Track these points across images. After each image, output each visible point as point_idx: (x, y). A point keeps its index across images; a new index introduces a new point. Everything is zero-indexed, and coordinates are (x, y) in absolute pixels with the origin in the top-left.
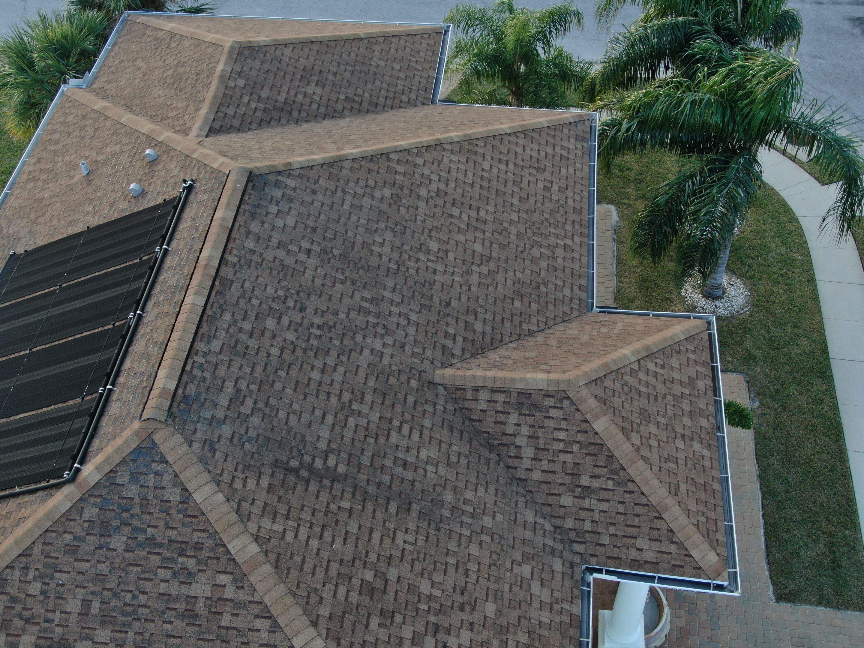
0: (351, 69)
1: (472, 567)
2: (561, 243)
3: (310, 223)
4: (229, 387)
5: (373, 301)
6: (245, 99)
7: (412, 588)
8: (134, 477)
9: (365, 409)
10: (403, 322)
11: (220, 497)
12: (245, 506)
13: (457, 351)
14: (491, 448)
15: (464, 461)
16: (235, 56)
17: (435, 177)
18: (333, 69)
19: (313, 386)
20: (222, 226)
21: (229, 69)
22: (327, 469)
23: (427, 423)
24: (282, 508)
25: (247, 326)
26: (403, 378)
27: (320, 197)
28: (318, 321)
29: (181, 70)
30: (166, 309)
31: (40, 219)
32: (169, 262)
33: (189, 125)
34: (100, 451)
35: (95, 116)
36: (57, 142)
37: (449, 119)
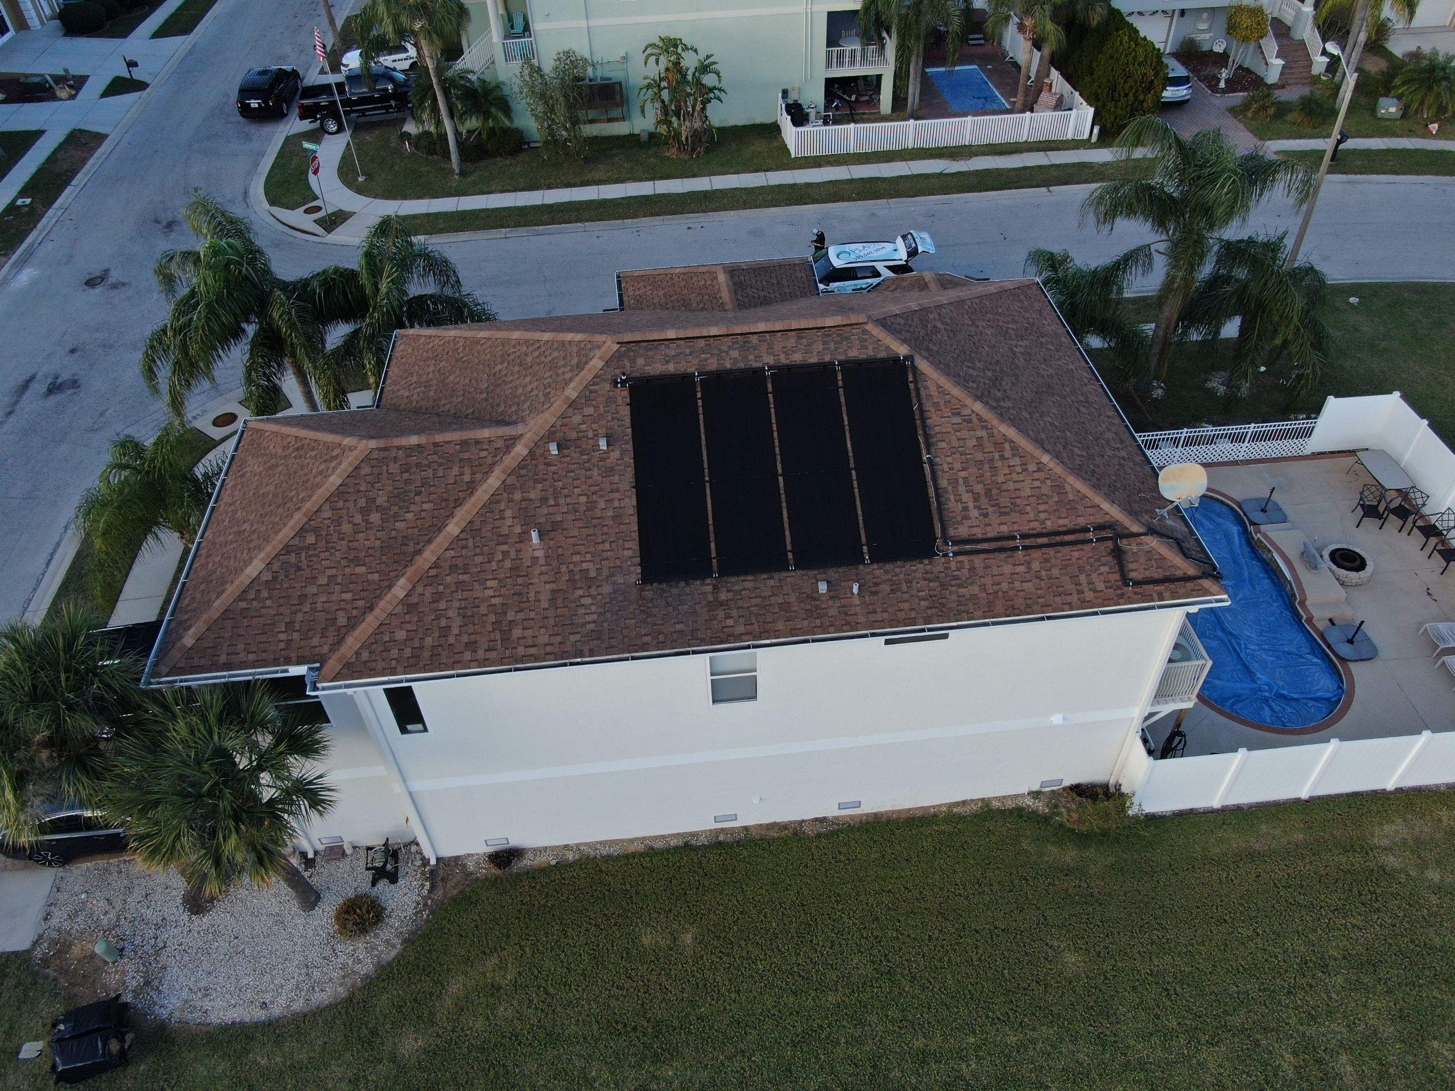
29: (381, 500)
30: (764, 347)
31: (593, 574)
32: (713, 365)
33: (500, 444)
34: (888, 348)
35: (420, 589)
36: (445, 632)
37: (431, 369)
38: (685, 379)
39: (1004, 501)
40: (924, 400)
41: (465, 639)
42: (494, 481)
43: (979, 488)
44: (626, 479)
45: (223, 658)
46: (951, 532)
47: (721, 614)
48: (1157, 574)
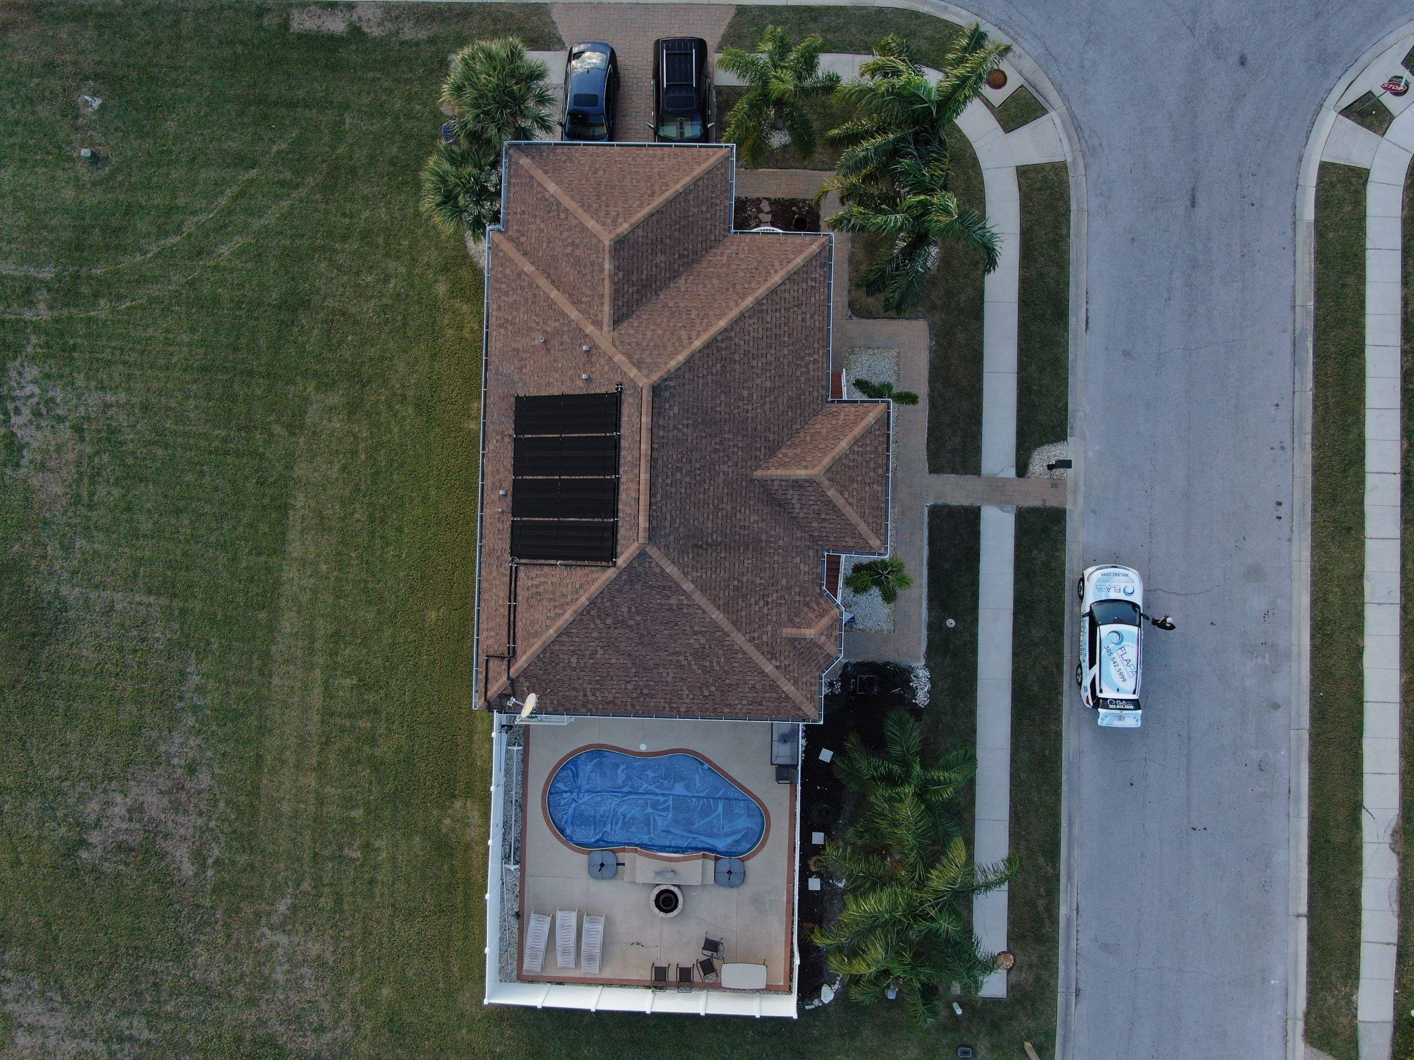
0: (677, 227)
1: (776, 566)
2: (812, 359)
3: (686, 407)
4: (669, 517)
5: (721, 443)
6: (626, 288)
7: (753, 583)
8: (640, 564)
9: (725, 506)
10: (735, 449)
11: (676, 569)
12: (686, 569)
13: (762, 457)
14: (780, 505)
15: (769, 516)
16: (613, 254)
17: (742, 343)
18: (668, 233)
19: (701, 501)
20: (647, 429)
21: (612, 267)
22: (713, 541)
23: (752, 503)
24: (699, 566)
25: (669, 481)
26: (739, 483)
27: (687, 387)
28: (698, 466)
29: (578, 252)
30: (631, 477)
31: (524, 370)
32: (624, 443)
33: (600, 317)
34: (622, 553)
35: (527, 279)
36: (507, 294)
37: (743, 266)
38: (617, 427)
39: (533, 602)
40: (590, 568)
41: (502, 305)
42: (574, 314)
43: (541, 589)
44: (568, 389)
45: (513, 181)
46: (522, 568)
47: (499, 438)
48: (490, 674)
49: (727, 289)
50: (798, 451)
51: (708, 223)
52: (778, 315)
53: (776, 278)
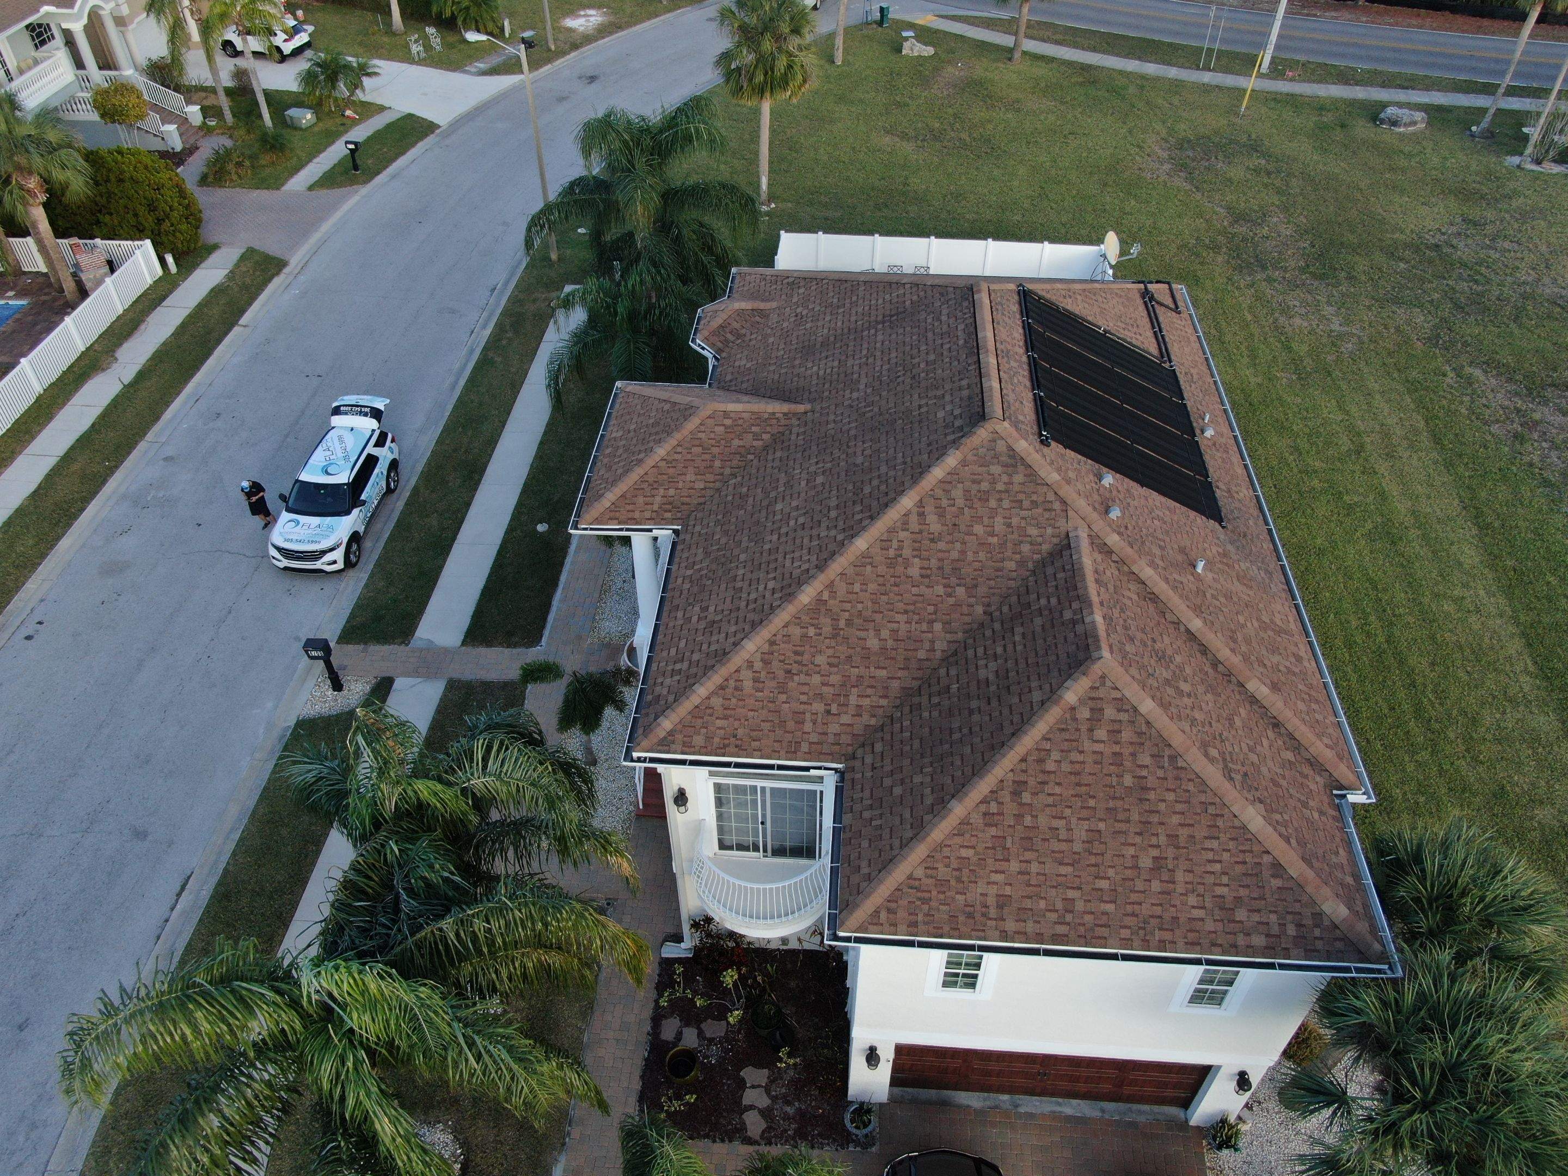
1: (782, 347)
3: (925, 424)
4: (944, 318)
5: (863, 415)
6: (1054, 601)
7: (816, 321)
10: (838, 419)
13: (795, 429)
16: (1090, 640)
19: (893, 352)
21: (1087, 620)
25: (947, 347)
26: (833, 391)
28: (900, 379)
29: (1165, 673)
31: (1220, 551)
33: (1098, 557)
35: (1258, 674)
36: (1290, 671)
37: (816, 679)
41: (1292, 659)
42: (1149, 573)
44: (1135, 487)
45: (1352, 882)
46: (1155, 354)
47: (1236, 495)
48: (1171, 299)
49: (849, 623)
50: (736, 442)
51: (888, 768)
52: (753, 596)
53: (752, 646)
